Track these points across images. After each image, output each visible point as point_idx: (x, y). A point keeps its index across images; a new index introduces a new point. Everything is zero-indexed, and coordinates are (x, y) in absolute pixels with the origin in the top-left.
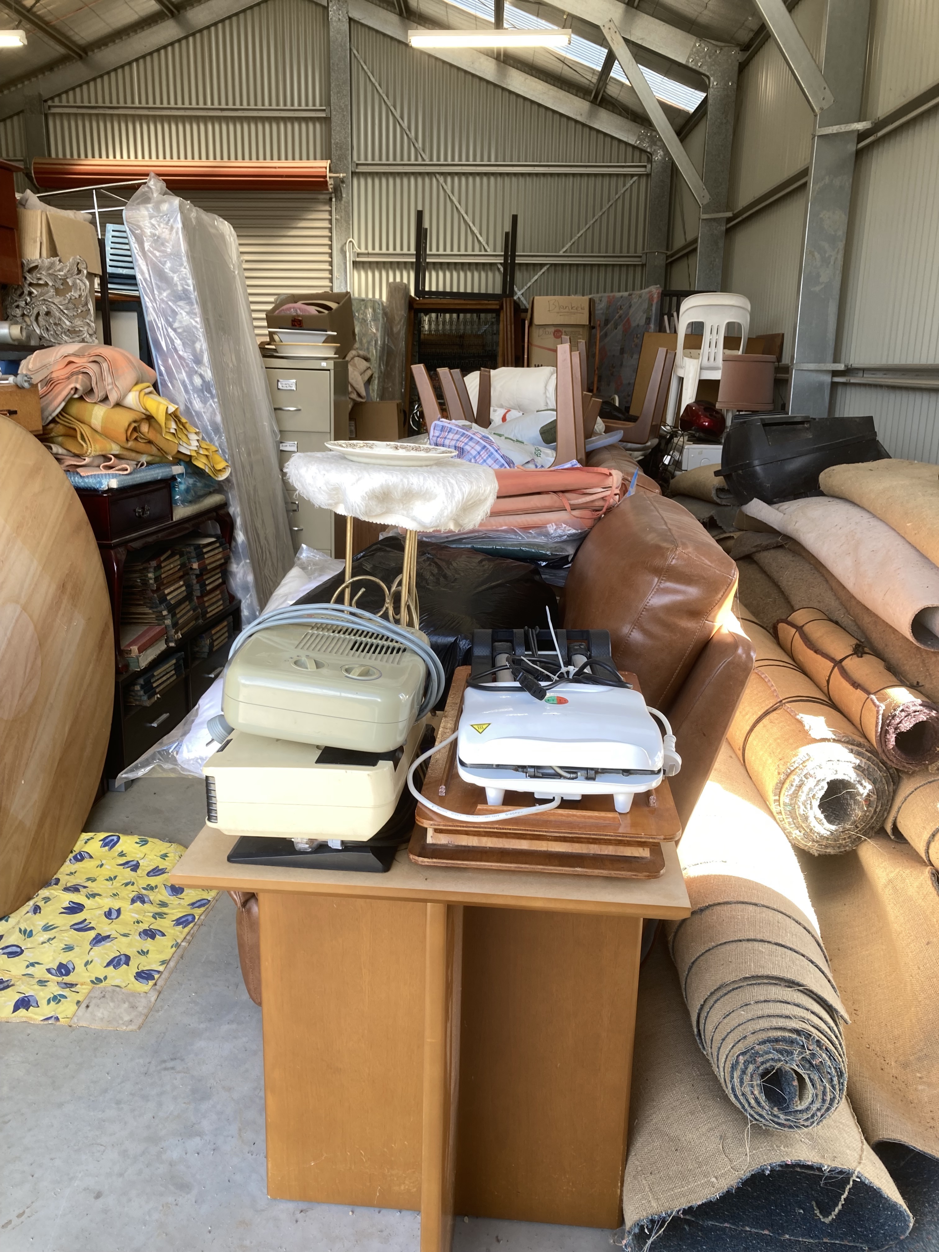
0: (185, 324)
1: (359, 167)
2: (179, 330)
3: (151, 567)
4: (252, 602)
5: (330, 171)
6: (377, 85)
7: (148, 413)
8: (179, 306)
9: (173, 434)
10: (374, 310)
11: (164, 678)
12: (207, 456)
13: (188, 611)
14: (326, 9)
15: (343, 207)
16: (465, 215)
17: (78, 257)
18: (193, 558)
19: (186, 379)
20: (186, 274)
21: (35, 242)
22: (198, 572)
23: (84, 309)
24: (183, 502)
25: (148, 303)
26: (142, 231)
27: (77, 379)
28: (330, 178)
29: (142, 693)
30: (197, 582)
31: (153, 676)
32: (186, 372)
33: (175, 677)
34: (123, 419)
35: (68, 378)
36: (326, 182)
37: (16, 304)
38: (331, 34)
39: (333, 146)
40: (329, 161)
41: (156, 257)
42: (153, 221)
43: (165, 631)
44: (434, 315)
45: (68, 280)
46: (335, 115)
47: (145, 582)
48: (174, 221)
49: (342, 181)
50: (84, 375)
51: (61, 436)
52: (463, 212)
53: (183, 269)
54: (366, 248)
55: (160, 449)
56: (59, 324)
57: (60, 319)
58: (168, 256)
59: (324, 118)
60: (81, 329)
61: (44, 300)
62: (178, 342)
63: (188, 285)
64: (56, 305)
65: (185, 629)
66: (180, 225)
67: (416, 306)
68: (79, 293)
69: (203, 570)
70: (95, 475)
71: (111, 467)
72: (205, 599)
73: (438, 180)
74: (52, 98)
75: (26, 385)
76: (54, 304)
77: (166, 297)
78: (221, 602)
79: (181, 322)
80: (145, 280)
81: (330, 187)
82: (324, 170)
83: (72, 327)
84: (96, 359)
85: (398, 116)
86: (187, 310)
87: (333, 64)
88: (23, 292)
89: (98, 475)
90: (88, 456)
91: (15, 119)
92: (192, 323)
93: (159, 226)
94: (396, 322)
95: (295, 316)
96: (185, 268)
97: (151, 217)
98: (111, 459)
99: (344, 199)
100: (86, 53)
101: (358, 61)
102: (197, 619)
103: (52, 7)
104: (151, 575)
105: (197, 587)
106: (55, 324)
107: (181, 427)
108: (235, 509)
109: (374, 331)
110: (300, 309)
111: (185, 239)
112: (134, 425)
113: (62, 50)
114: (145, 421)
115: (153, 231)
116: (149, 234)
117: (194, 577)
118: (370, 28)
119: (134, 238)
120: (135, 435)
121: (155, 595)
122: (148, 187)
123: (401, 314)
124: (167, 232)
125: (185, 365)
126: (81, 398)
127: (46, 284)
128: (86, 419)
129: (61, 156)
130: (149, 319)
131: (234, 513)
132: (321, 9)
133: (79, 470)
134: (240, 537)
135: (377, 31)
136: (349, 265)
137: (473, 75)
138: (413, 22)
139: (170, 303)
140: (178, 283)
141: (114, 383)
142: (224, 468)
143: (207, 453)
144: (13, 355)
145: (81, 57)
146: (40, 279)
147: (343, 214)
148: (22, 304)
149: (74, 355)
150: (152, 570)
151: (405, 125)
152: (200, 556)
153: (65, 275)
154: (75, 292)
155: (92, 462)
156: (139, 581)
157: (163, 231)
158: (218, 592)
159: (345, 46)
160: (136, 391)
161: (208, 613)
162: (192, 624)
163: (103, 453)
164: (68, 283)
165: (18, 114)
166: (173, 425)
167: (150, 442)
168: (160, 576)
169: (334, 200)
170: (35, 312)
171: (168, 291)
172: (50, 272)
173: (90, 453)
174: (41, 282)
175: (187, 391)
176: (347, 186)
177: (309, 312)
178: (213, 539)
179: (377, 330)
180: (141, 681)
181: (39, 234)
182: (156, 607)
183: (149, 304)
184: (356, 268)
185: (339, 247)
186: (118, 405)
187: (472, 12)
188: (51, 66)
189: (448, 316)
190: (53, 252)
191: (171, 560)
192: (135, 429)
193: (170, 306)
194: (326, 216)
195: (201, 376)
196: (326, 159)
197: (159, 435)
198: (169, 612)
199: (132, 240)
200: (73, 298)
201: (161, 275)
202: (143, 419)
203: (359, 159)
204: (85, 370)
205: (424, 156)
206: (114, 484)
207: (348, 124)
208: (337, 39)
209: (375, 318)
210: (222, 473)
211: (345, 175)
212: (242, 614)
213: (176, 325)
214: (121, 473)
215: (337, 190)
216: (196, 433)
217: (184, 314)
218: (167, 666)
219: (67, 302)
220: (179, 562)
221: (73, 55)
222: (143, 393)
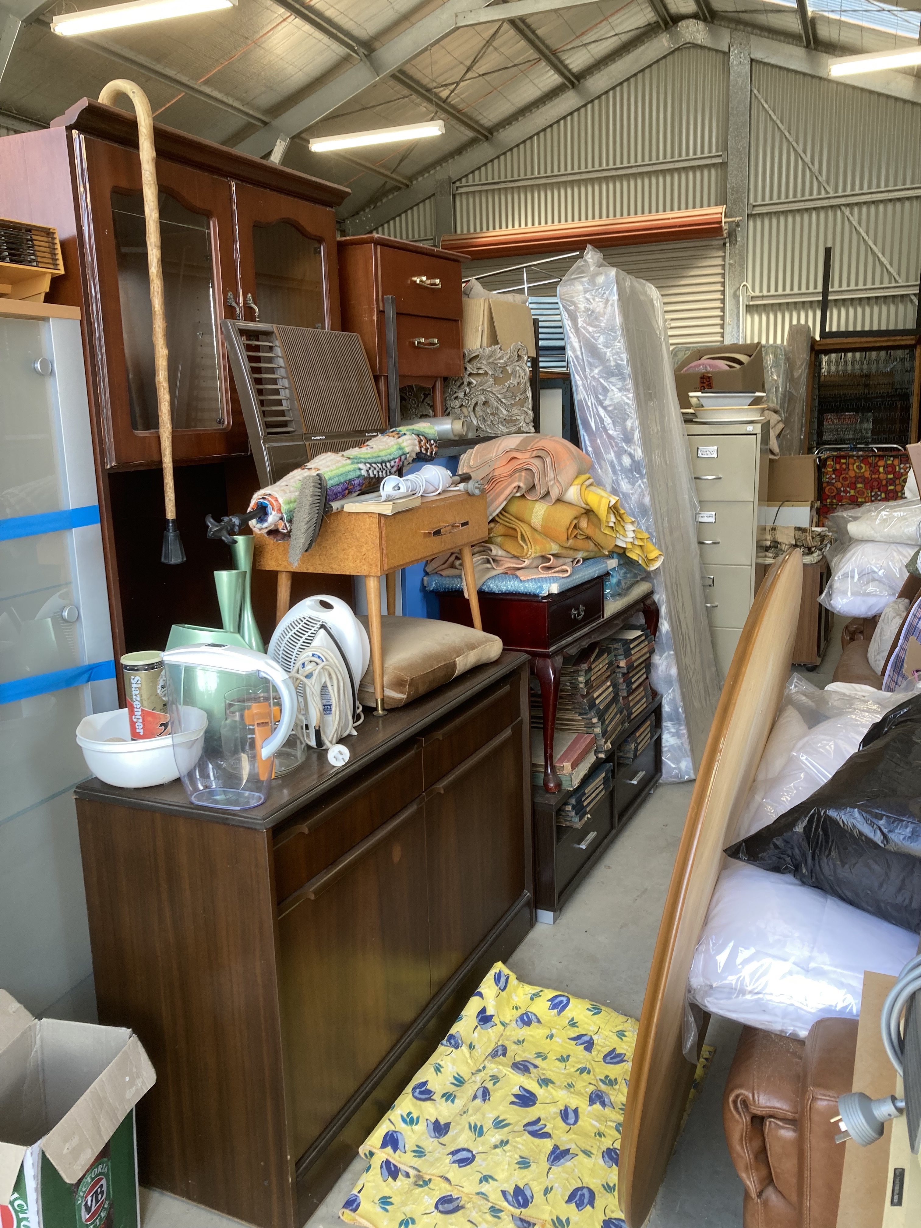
0: (616, 401)
1: (756, 209)
2: (610, 408)
3: (581, 670)
4: (674, 697)
5: (725, 217)
6: (778, 122)
7: (588, 508)
8: (611, 382)
9: (612, 527)
10: (775, 356)
11: (594, 795)
12: (641, 546)
13: (615, 715)
14: (726, 54)
15: (737, 252)
16: (873, 247)
17: (519, 343)
18: (620, 655)
19: (614, 460)
20: (620, 348)
21: (477, 331)
22: (625, 671)
23: (522, 397)
24: (613, 596)
25: (577, 380)
26: (576, 307)
27: (520, 476)
28: (725, 223)
29: (573, 813)
30: (624, 682)
31: (584, 794)
32: (614, 452)
33: (603, 792)
34: (565, 516)
35: (511, 475)
36: (721, 228)
37: (455, 396)
38: (731, 78)
39: (729, 190)
40: (725, 206)
41: (589, 333)
42: (588, 296)
43: (595, 740)
44: (833, 356)
45: (508, 368)
46: (732, 160)
47: (575, 687)
48: (610, 294)
49: (738, 225)
50: (528, 472)
51: (501, 536)
52: (871, 243)
53: (616, 343)
54: (761, 291)
55: (597, 545)
56: (496, 414)
57: (497, 408)
58: (602, 331)
59: (721, 163)
60: (518, 417)
61: (483, 390)
62: (608, 421)
63: (622, 360)
64: (494, 394)
65: (613, 737)
66: (616, 297)
67: (817, 348)
68: (518, 381)
69: (631, 667)
70: (535, 579)
71: (549, 568)
72: (630, 698)
73: (843, 213)
74: (460, 180)
75: (477, 492)
76: (493, 393)
77: (598, 374)
78: (644, 700)
79: (612, 399)
80: (577, 357)
81: (725, 232)
82: (719, 216)
83: (509, 417)
84: (540, 453)
85: (800, 150)
86: (618, 386)
87: (732, 108)
88: (463, 383)
89: (539, 579)
90: (528, 558)
91: (427, 202)
92: (623, 400)
93: (594, 300)
94: (797, 367)
95: (704, 373)
96: (619, 342)
97: (586, 292)
98: (549, 560)
99: (738, 243)
100: (492, 134)
101: (759, 102)
102: (623, 723)
103: (465, 95)
104: (581, 679)
105: (623, 686)
106: (492, 414)
107: (619, 519)
108: (660, 597)
109: (775, 377)
110: (710, 365)
111: (620, 312)
112: (575, 522)
113: (470, 134)
114: (584, 516)
115: (588, 306)
116: (583, 309)
117: (621, 675)
118: (773, 66)
119: (567, 315)
120: (576, 532)
121: (585, 701)
122: (585, 261)
123: (803, 356)
124: (602, 305)
125: (614, 444)
126: (523, 496)
127: (486, 373)
128: (526, 517)
129: (465, 232)
130: (579, 398)
131: (659, 600)
132: (722, 55)
133: (518, 573)
134: (665, 626)
135: (780, 68)
136: (742, 309)
137: (888, 97)
138: (822, 51)
139: (601, 380)
140: (611, 359)
141: (556, 479)
142: (657, 557)
143: (641, 544)
144: (452, 451)
145: (487, 138)
146: (480, 368)
147: (737, 258)
148: (461, 395)
149: (516, 450)
150: (583, 673)
151: (808, 159)
152: (627, 653)
153: (505, 363)
154: (514, 379)
155: (532, 563)
156: (568, 684)
157: (598, 305)
158: (642, 689)
159: (746, 88)
160: (578, 485)
161: (632, 714)
162: (619, 729)
163: (543, 554)
164: (507, 371)
165: (429, 197)
166: (613, 519)
167: (588, 538)
168: (590, 679)
169: (728, 245)
170: (473, 402)
171: (600, 368)
172: (490, 360)
173: (530, 555)
174: (481, 372)
175: (614, 472)
176: (742, 229)
177: (719, 368)
178: (639, 633)
179: (778, 376)
180: (573, 801)
181: (481, 323)
182: (586, 714)
183: (580, 383)
184: (750, 312)
185: (732, 292)
186: (559, 500)
187: (892, 31)
188: (460, 151)
189: (850, 355)
190: (494, 339)
191: (600, 660)
192: (575, 527)
193: (601, 383)
194: (719, 261)
195: (631, 456)
196: (721, 205)
197: (597, 530)
198: (599, 720)
199: (565, 315)
200: (512, 386)
201: (593, 350)
202: (582, 514)
203: (756, 201)
204: (528, 467)
205: (828, 188)
206: (555, 589)
207: (745, 166)
208: (737, 83)
209: (776, 365)
210: (653, 562)
211: (741, 218)
212: (663, 710)
213: (607, 403)
214: (561, 575)
215: (732, 234)
216: (633, 523)
217: (616, 390)
218: (598, 780)
219: (505, 390)
220: (607, 661)
221: (480, 136)
222: (584, 487)
